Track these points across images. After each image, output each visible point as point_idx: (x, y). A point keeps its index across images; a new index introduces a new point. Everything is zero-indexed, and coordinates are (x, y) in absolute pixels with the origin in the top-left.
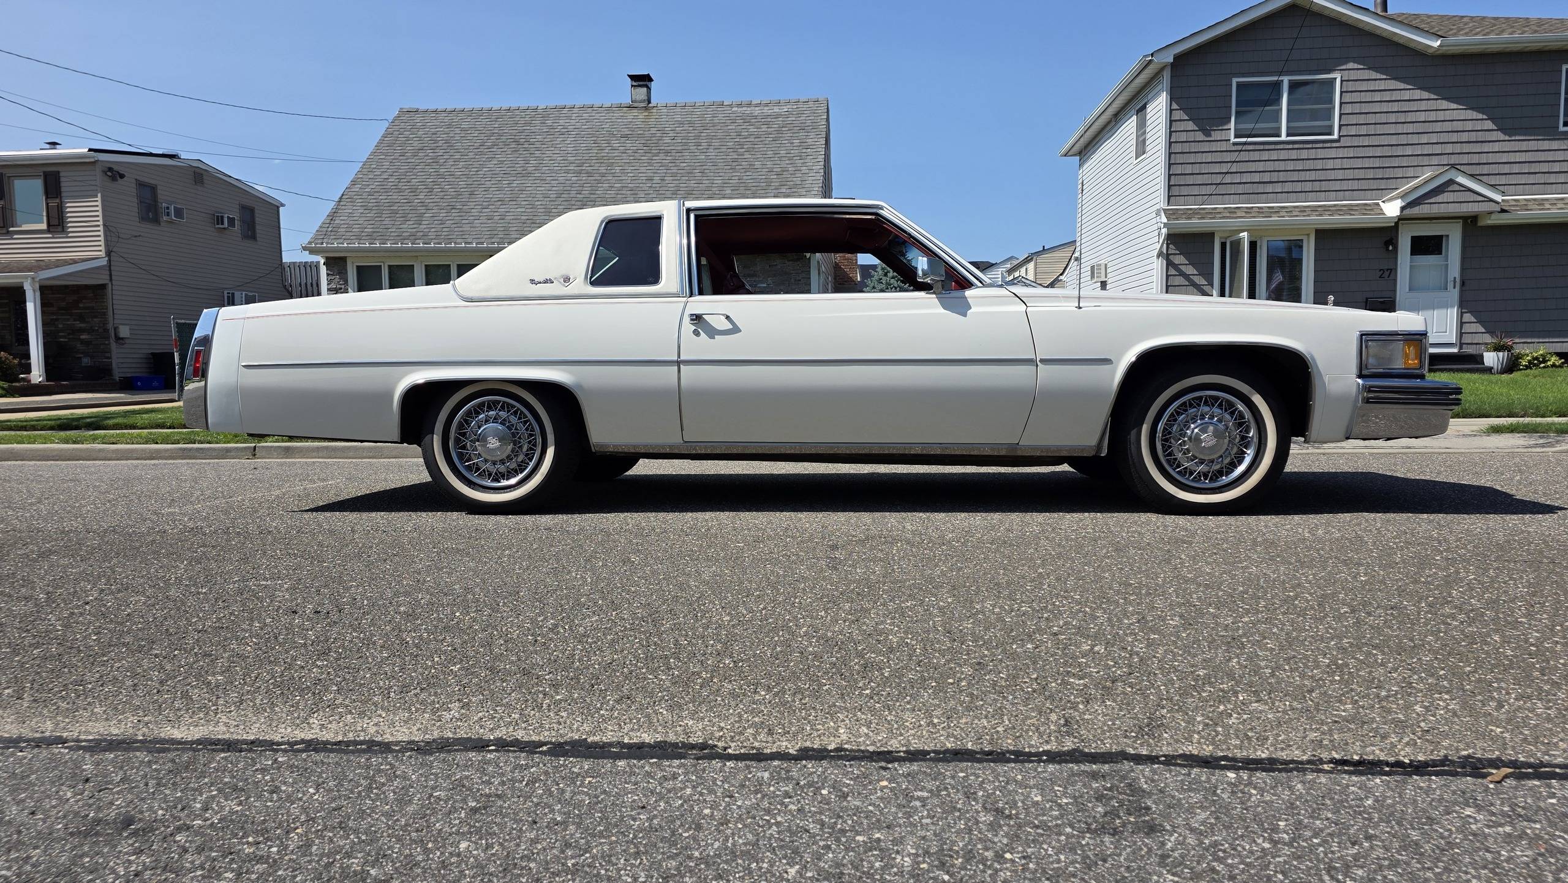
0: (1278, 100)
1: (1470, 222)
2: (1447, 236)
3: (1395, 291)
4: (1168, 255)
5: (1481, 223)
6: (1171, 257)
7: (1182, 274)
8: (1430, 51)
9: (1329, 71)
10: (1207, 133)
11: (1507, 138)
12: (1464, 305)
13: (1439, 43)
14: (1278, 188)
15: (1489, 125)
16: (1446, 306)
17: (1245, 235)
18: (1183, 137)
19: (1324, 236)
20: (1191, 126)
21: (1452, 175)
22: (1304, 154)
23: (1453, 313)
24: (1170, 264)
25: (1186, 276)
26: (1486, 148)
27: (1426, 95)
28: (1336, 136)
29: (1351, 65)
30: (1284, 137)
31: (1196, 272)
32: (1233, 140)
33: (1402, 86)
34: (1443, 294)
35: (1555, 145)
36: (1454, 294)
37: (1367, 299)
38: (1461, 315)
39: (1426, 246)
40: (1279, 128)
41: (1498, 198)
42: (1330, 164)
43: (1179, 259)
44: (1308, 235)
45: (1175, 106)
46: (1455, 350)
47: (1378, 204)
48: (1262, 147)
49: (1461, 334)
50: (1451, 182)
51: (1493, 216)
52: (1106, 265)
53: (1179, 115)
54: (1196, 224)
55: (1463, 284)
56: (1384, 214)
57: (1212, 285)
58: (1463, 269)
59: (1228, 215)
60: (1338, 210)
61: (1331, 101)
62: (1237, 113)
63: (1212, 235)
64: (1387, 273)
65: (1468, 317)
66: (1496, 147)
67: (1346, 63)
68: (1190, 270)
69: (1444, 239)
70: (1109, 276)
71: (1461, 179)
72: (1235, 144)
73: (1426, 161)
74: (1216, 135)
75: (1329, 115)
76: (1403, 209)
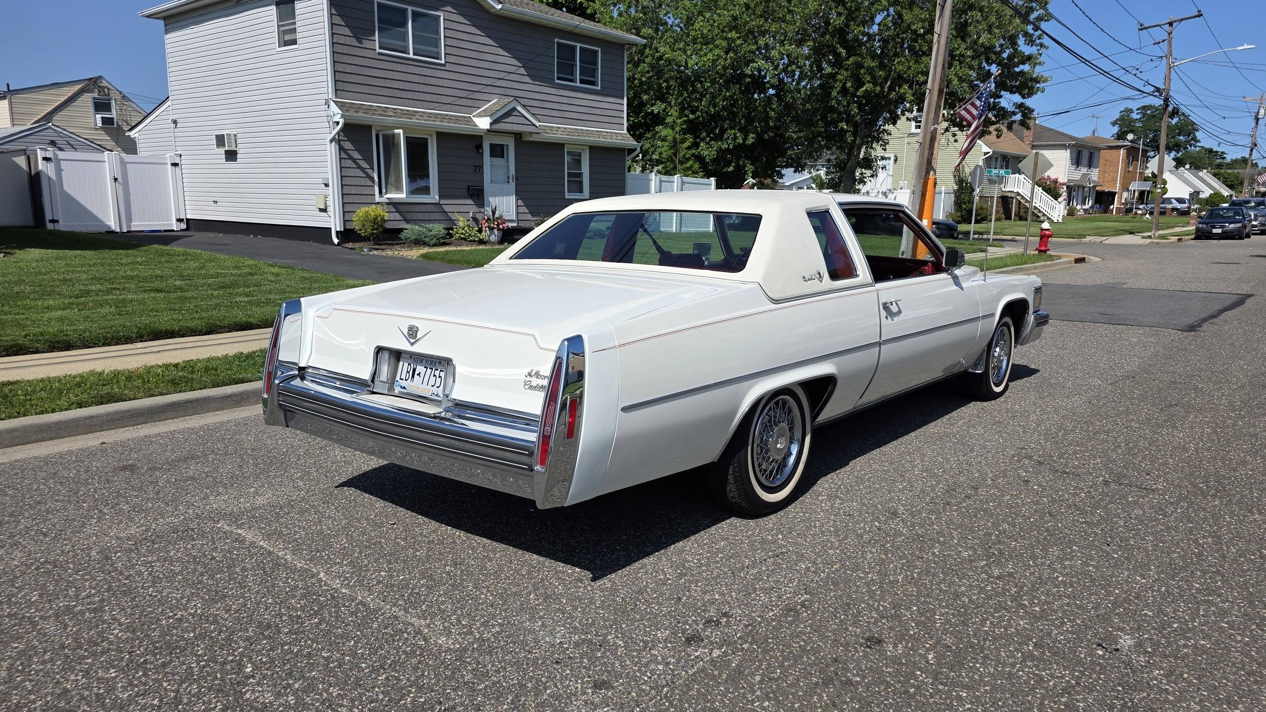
0: (404, 24)
1: (518, 136)
2: (507, 145)
3: (483, 182)
4: (339, 140)
5: (524, 139)
6: (342, 143)
7: (351, 158)
8: (492, 11)
9: (437, 10)
10: (361, 43)
11: (532, 82)
12: (519, 194)
13: (499, 7)
14: (410, 95)
15: (523, 71)
16: (509, 194)
17: (401, 131)
18: (342, 40)
19: (443, 137)
20: (347, 31)
21: (514, 104)
22: (425, 71)
23: (513, 199)
24: (341, 149)
25: (354, 160)
26: (522, 86)
27: (491, 42)
28: (443, 62)
29: (449, 9)
30: (411, 56)
31: (361, 158)
32: (378, 50)
33: (479, 32)
34: (507, 186)
35: (554, 91)
36: (513, 185)
37: (469, 187)
38: (517, 200)
39: (498, 151)
40: (407, 47)
41: (537, 124)
42: (445, 83)
43: (348, 145)
44: (431, 135)
45: (334, 12)
46: (515, 225)
47: (470, 117)
48: (397, 60)
49: (518, 213)
50: (514, 109)
51: (534, 136)
52: (235, 135)
53: (338, 20)
54: (361, 117)
55: (517, 180)
56: (476, 126)
57: (373, 169)
58: (516, 170)
59: (383, 113)
60: (450, 119)
61: (437, 32)
62: (379, 28)
63: (369, 128)
64: (478, 168)
65: (520, 201)
66: (527, 87)
67: (445, 6)
68: (356, 155)
69: (505, 147)
70: (239, 146)
71: (519, 108)
72: (380, 54)
73: (493, 90)
74: (366, 44)
75: (436, 44)
76: (491, 124)
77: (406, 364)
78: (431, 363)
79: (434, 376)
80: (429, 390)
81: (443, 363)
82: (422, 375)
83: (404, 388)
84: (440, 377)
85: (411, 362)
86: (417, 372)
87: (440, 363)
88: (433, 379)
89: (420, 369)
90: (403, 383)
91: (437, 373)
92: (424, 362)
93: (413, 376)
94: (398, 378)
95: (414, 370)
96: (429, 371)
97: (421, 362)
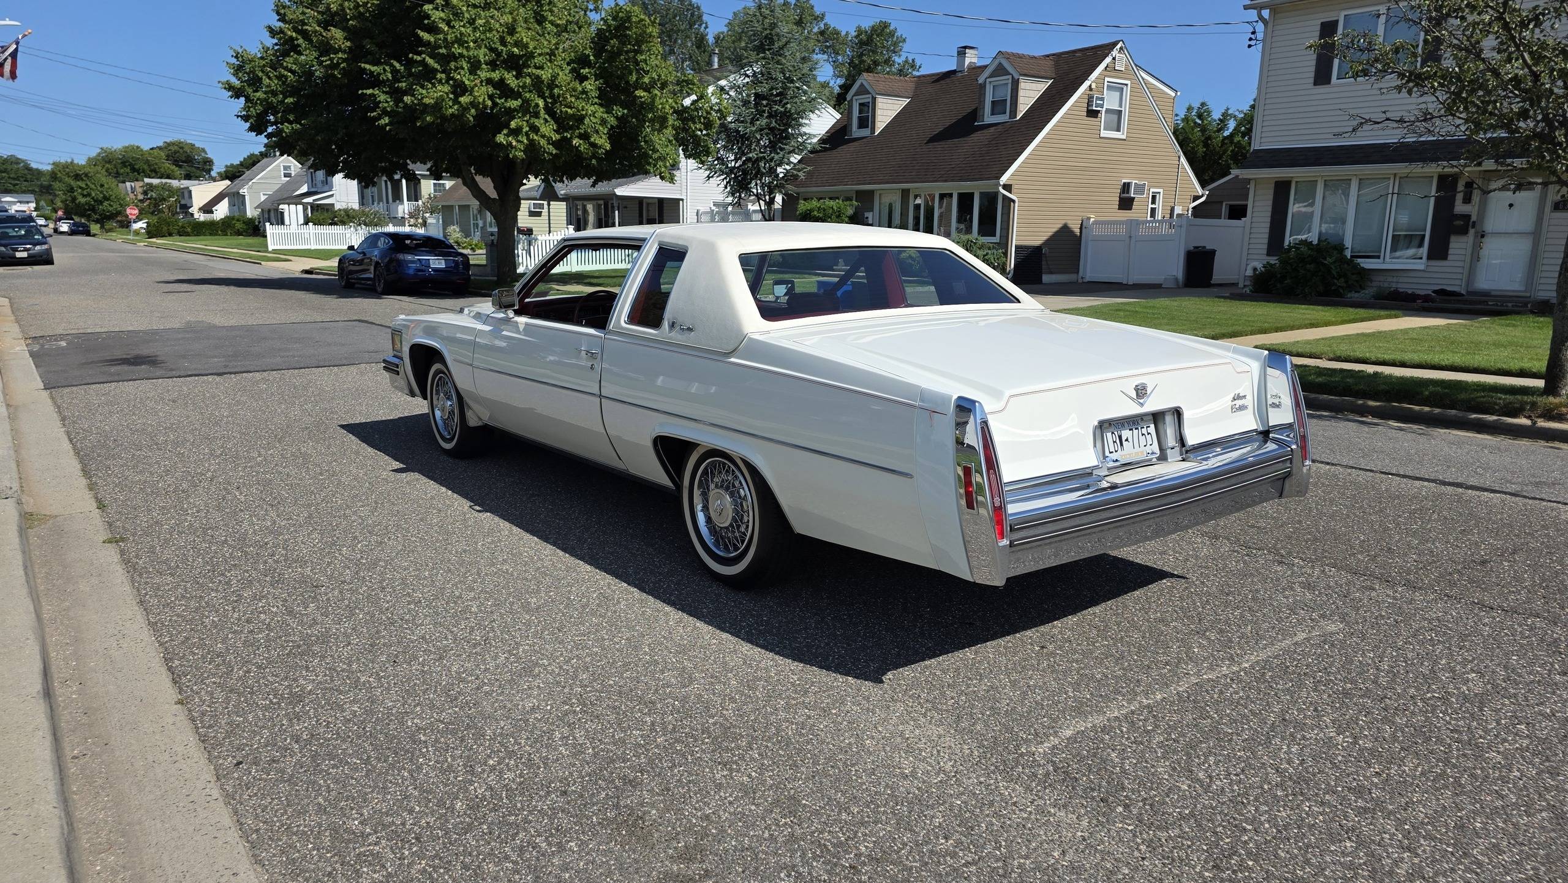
77: (1109, 435)
78: (1134, 423)
79: (1143, 435)
80: (1142, 452)
81: (1144, 418)
82: (1130, 439)
83: (1117, 460)
84: (1148, 434)
85: (1112, 430)
86: (1124, 439)
87: (1142, 419)
88: (1142, 438)
89: (1126, 434)
90: (1114, 456)
91: (1144, 431)
92: (1126, 425)
93: (1121, 444)
94: (1107, 453)
95: (1120, 437)
96: (1136, 432)
97: (1123, 425)
